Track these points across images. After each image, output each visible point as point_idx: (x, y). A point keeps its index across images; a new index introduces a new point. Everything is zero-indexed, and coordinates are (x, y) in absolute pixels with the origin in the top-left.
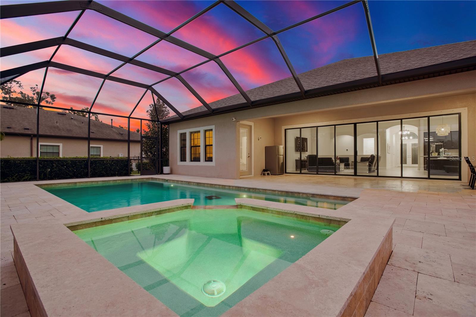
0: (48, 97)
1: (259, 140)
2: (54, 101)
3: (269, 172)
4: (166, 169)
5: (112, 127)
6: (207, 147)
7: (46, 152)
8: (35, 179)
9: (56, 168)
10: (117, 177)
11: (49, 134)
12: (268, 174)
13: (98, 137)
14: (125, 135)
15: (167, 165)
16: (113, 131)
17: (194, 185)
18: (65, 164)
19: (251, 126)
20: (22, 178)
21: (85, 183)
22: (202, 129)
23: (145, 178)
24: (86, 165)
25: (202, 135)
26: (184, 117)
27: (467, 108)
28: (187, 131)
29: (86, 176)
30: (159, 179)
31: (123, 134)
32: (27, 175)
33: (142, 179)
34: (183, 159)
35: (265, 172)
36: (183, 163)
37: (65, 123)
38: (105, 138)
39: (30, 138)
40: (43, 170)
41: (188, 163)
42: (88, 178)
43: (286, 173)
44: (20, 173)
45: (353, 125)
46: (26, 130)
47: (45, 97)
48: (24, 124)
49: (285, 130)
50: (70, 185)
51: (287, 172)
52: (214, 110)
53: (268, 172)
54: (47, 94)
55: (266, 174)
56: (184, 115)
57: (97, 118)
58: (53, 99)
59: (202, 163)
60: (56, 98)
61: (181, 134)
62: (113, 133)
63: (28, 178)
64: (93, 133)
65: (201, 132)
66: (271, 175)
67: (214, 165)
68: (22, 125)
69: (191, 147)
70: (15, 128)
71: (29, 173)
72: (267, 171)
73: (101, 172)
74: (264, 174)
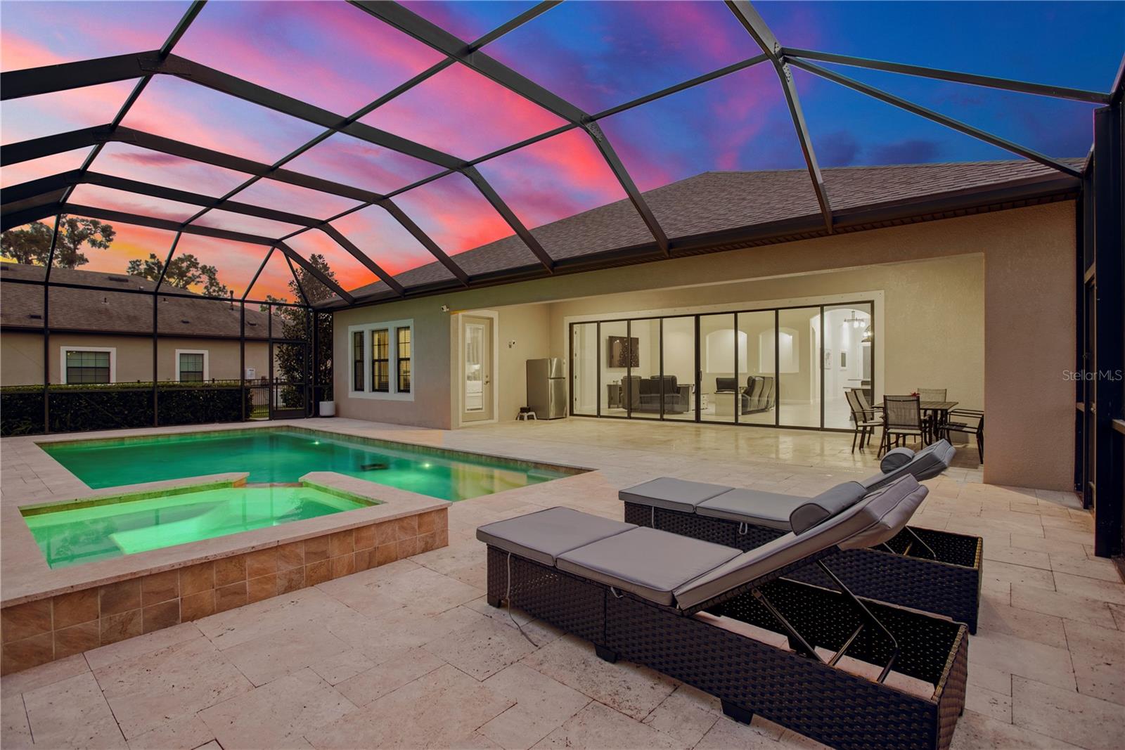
0: (95, 232)
1: (510, 346)
2: (111, 240)
3: (533, 413)
4: (326, 407)
5: (233, 309)
6: (402, 362)
7: (79, 367)
8: (40, 431)
9: (86, 407)
10: (218, 424)
11: (86, 327)
12: (530, 418)
13: (197, 332)
14: (260, 325)
15: (330, 398)
16: (234, 318)
17: (357, 443)
18: (105, 399)
19: (491, 320)
20: (16, 428)
21: (142, 438)
22: (391, 325)
23: (272, 427)
24: (151, 401)
25: (391, 337)
26: (356, 300)
27: (883, 291)
28: (366, 328)
29: (149, 423)
30: (300, 428)
31: (255, 325)
32: (25, 424)
33: (265, 428)
34: (359, 387)
35: (523, 414)
36: (359, 395)
37: (123, 300)
38: (211, 333)
39: (43, 337)
40: (60, 413)
41: (367, 394)
42: (154, 427)
43: (572, 414)
44: (10, 420)
45: (694, 317)
46: (34, 320)
47: (89, 232)
48: (32, 305)
49: (571, 325)
50: (111, 443)
51: (575, 413)
52: (406, 290)
53: (530, 413)
54: (93, 225)
55: (526, 418)
56: (354, 296)
57: (215, 279)
58: (109, 235)
59: (392, 395)
60: (114, 233)
61: (355, 333)
62: (232, 322)
63: (27, 428)
64: (188, 322)
65: (389, 330)
66: (538, 419)
67: (413, 400)
68: (25, 309)
69: (374, 361)
70: (10, 315)
71: (30, 418)
72: (527, 413)
73: (184, 414)
74: (522, 418)
